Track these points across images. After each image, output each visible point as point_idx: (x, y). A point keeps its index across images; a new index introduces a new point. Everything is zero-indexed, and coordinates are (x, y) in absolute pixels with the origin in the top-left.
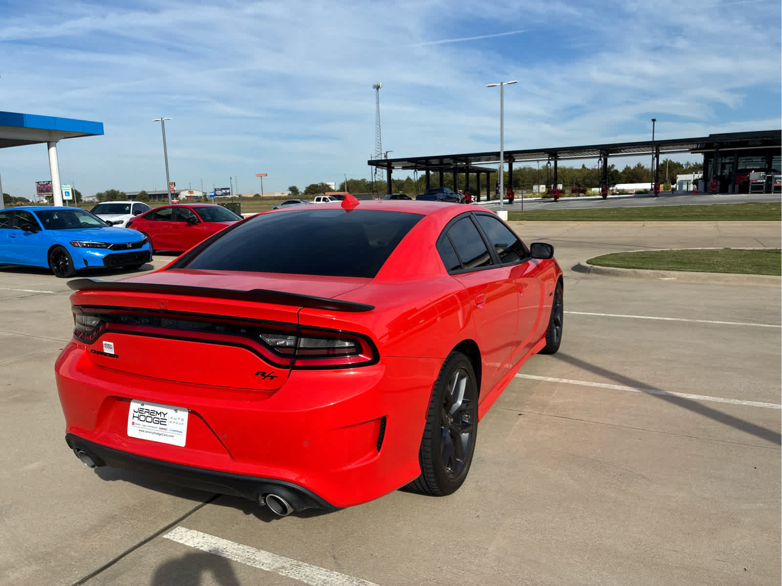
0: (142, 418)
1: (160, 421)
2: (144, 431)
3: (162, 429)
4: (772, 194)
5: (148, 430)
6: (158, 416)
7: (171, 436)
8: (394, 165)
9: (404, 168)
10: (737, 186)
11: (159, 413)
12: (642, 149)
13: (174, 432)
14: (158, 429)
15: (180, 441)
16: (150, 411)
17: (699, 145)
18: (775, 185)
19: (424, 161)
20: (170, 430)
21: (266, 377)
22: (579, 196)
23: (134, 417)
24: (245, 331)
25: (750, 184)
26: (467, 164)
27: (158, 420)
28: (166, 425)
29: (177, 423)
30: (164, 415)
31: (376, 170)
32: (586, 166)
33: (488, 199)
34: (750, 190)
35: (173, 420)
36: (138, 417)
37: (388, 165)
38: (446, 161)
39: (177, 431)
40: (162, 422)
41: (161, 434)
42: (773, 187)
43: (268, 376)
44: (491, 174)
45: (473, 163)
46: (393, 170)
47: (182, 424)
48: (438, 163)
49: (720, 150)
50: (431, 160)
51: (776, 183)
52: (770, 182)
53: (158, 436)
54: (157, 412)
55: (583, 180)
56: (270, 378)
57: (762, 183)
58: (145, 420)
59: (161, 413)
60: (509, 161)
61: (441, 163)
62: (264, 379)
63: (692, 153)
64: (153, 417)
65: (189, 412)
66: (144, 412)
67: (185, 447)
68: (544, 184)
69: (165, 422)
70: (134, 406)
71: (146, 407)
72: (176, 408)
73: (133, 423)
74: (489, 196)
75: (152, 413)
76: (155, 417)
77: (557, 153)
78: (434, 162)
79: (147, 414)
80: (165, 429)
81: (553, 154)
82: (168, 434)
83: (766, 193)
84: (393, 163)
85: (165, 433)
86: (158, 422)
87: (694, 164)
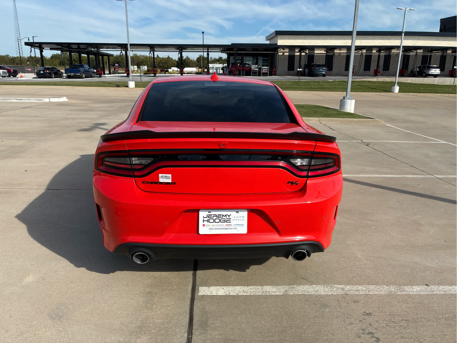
0: (211, 221)
1: (226, 220)
2: (213, 229)
3: (228, 225)
4: (261, 77)
5: (216, 228)
6: (224, 218)
7: (235, 229)
8: (43, 46)
9: (51, 49)
10: (244, 72)
11: (224, 215)
12: (198, 48)
13: (237, 226)
14: (225, 226)
15: (243, 230)
16: (217, 215)
17: (223, 49)
18: (263, 72)
19: (67, 45)
20: (234, 225)
21: (293, 184)
22: (166, 74)
23: (204, 221)
24: (280, 158)
25: (252, 71)
26: (97, 50)
27: (224, 220)
28: (230, 222)
29: (239, 220)
30: (229, 216)
31: (31, 49)
32: (159, 56)
33: (110, 73)
34: (251, 74)
35: (235, 219)
36: (208, 221)
37: (40, 46)
38: (82, 47)
39: (240, 225)
40: (228, 221)
41: (227, 229)
42: (261, 74)
43: (295, 183)
44: (110, 57)
45: (101, 49)
46: (44, 50)
47: (243, 220)
48: (76, 47)
49: (237, 52)
50: (71, 45)
51: (263, 71)
52: (260, 70)
53: (225, 230)
54: (223, 215)
55: (158, 64)
56: (295, 184)
57: (257, 71)
58: (214, 221)
59: (226, 215)
60: (125, 50)
61: (79, 48)
62: (291, 185)
63: (222, 53)
64: (220, 219)
65: (248, 212)
66: (212, 217)
67: (247, 233)
68: (136, 65)
69: (230, 220)
70: (203, 214)
71: (213, 213)
72: (237, 210)
73: (204, 225)
74: (110, 71)
75: (218, 216)
76: (222, 218)
77: (155, 47)
78: (74, 46)
79: (215, 218)
80: (230, 225)
81: (152, 47)
82: (232, 228)
83: (259, 76)
84: (43, 45)
85: (231, 228)
86: (224, 221)
87: (214, 58)
